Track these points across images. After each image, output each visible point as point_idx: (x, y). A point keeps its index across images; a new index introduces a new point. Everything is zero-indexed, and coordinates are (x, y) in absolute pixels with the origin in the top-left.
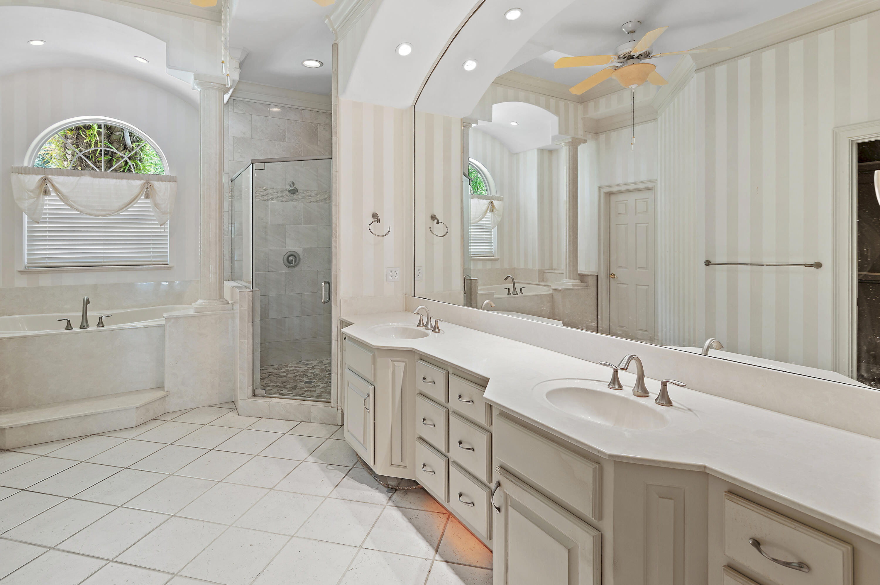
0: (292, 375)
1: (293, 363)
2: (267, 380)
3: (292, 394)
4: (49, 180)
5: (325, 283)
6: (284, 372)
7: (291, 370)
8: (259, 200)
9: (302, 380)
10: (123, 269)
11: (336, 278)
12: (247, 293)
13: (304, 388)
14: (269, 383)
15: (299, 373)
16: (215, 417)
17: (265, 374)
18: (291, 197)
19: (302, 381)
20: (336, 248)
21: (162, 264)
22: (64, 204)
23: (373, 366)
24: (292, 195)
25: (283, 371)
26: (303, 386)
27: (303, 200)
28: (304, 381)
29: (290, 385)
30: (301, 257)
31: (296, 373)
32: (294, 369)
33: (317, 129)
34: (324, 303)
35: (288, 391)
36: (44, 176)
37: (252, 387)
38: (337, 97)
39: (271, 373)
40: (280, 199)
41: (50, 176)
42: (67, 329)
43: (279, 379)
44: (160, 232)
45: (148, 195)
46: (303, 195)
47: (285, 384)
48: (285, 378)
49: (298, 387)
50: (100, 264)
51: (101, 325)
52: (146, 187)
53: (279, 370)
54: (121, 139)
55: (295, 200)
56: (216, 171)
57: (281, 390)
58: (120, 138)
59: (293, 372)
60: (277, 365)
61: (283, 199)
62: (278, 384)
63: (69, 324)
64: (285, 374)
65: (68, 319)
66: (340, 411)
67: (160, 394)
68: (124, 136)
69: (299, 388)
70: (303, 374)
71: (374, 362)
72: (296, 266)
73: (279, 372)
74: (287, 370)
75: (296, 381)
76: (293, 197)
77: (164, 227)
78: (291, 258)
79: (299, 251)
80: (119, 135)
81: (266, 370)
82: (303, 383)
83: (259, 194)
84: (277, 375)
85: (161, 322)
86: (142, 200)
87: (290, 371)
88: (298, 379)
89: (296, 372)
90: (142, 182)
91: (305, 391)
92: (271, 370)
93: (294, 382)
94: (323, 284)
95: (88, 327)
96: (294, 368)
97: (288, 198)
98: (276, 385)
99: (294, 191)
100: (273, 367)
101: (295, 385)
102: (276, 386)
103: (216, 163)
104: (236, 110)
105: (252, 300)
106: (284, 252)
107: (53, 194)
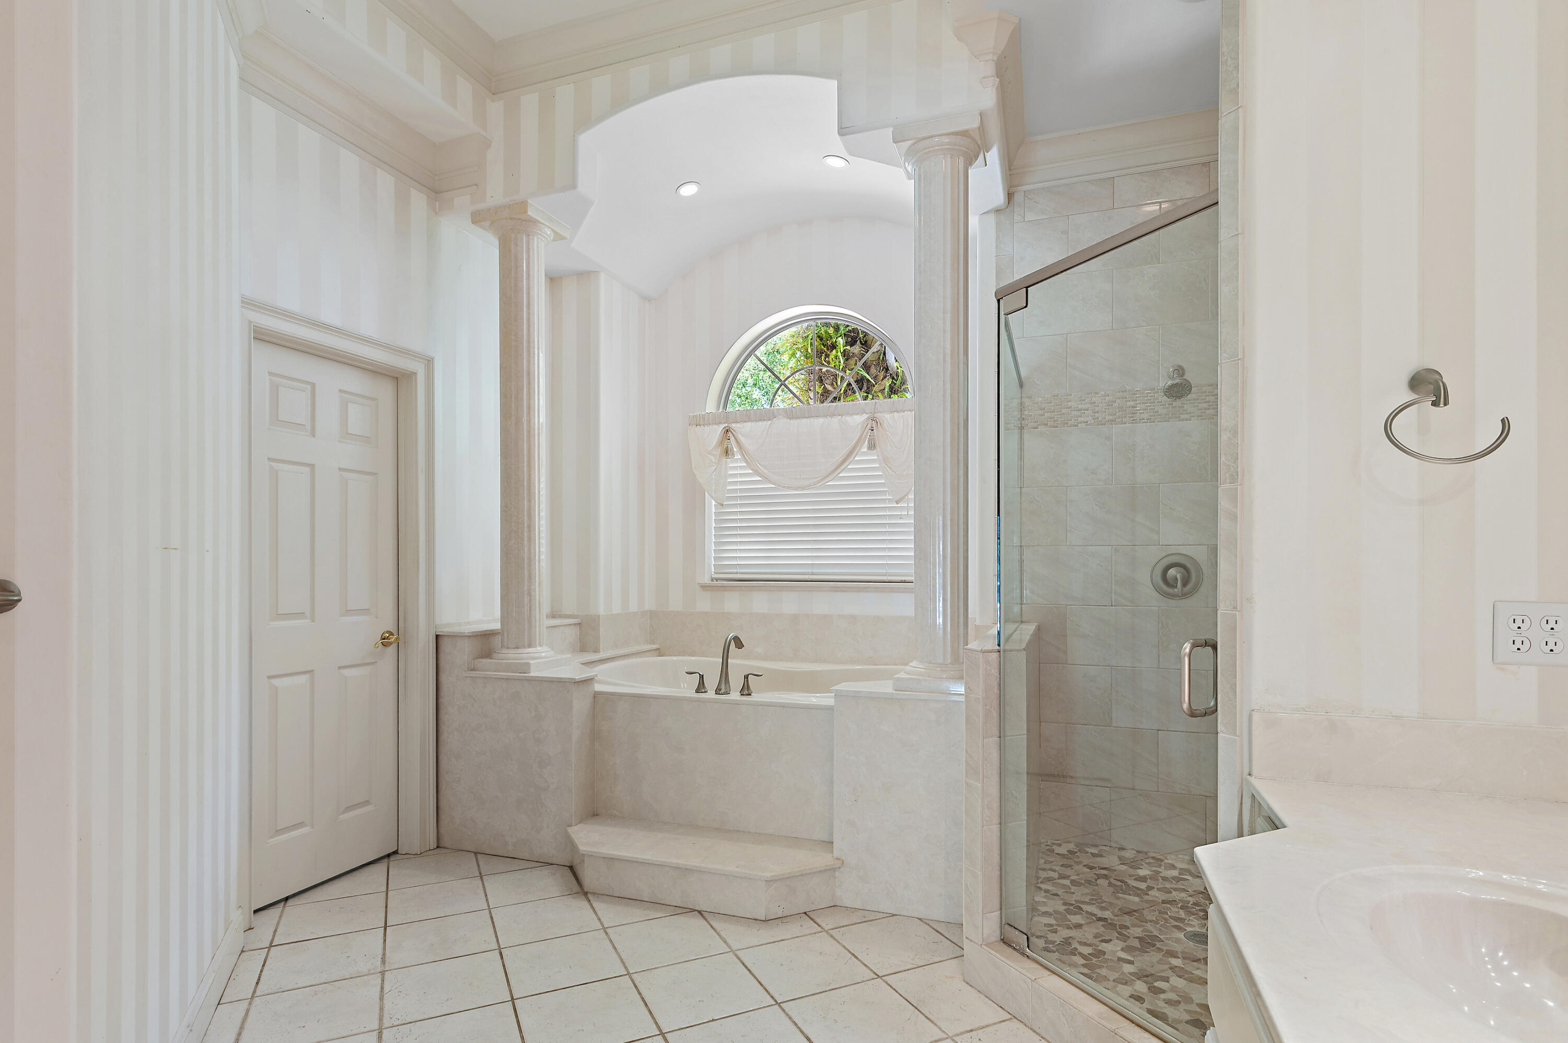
0: (1161, 896)
1: (1181, 856)
2: (1087, 891)
3: (1128, 965)
4: (732, 431)
5: (1194, 646)
6: (1143, 879)
7: (1165, 879)
8: (1087, 425)
9: (1181, 920)
10: (836, 587)
12: (981, 655)
13: (1173, 954)
14: (1083, 903)
15: (1183, 895)
16: (913, 960)
17: (1091, 868)
18: (1175, 407)
19: (1181, 925)
21: (905, 582)
22: (751, 472)
24: (1178, 403)
25: (1142, 873)
26: (1178, 948)
27: (1209, 412)
28: (1189, 929)
29: (1141, 929)
30: (1203, 569)
31: (1174, 893)
32: (1174, 878)
35: (1122, 950)
36: (726, 425)
37: (999, 915)
39: (1105, 872)
40: (1142, 416)
41: (734, 425)
42: (697, 691)
43: (1118, 898)
44: (901, 517)
45: (873, 443)
46: (1209, 398)
47: (1127, 920)
48: (1136, 899)
49: (1158, 945)
50: (806, 577)
51: (746, 692)
52: (869, 427)
53: (1131, 867)
54: (881, 358)
55: (1187, 416)
56: (944, 351)
57: (1107, 938)
58: (879, 358)
59: (1168, 885)
60: (1133, 849)
61: (1150, 416)
62: (1107, 914)
63: (701, 681)
64: (1143, 886)
65: (701, 674)
67: (821, 860)
68: (884, 354)
69: (1160, 950)
70: (1194, 904)
73: (1131, 876)
74: (1155, 876)
75: (1166, 919)
76: (1179, 407)
77: (906, 505)
78: (1172, 572)
79: (1199, 553)
80: (877, 352)
81: (1099, 859)
82: (1181, 935)
83: (1088, 410)
84: (1119, 883)
85: (826, 700)
86: (864, 455)
87: (1161, 880)
88: (1173, 915)
89: (1175, 889)
90: (865, 416)
91: (1173, 968)
92: (1111, 860)
93: (1156, 922)
94: (1187, 647)
95: (727, 693)
96: (1175, 873)
97: (1165, 411)
98: (1100, 914)
99: (1181, 390)
100: (1123, 853)
101: (1156, 933)
102: (1100, 919)
103: (944, 331)
104: (1030, 217)
105: (998, 675)
106: (1154, 555)
107: (738, 456)
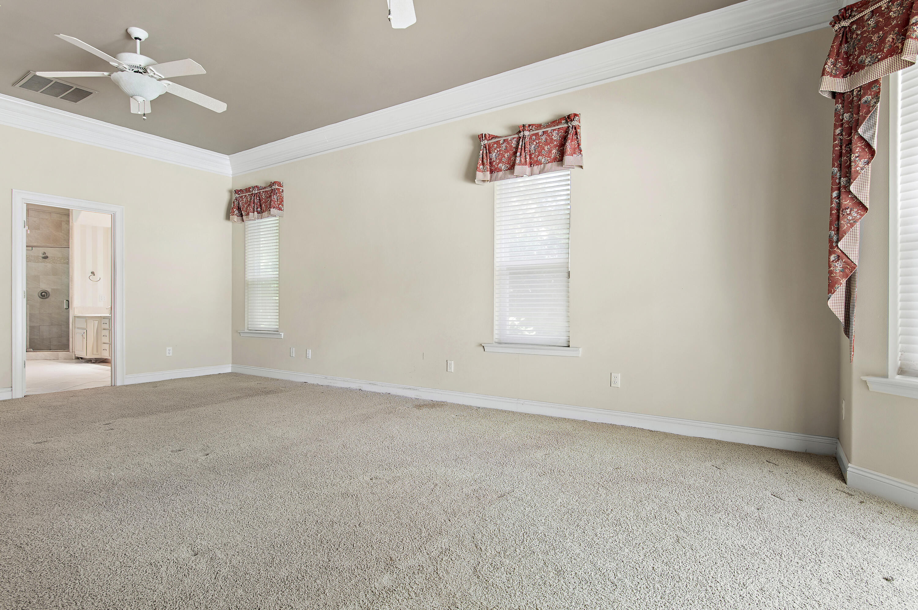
11: (72, 298)
18: (43, 260)
20: (72, 286)
23: (86, 323)
27: (51, 262)
30: (50, 293)
33: (61, 224)
34: (66, 309)
38: (72, 222)
40: (35, 261)
46: (52, 259)
55: (46, 262)
61: (38, 261)
66: (74, 353)
71: (86, 322)
72: (47, 298)
78: (43, 294)
79: (49, 290)
97: (41, 261)
99: (46, 258)
106: (39, 290)
